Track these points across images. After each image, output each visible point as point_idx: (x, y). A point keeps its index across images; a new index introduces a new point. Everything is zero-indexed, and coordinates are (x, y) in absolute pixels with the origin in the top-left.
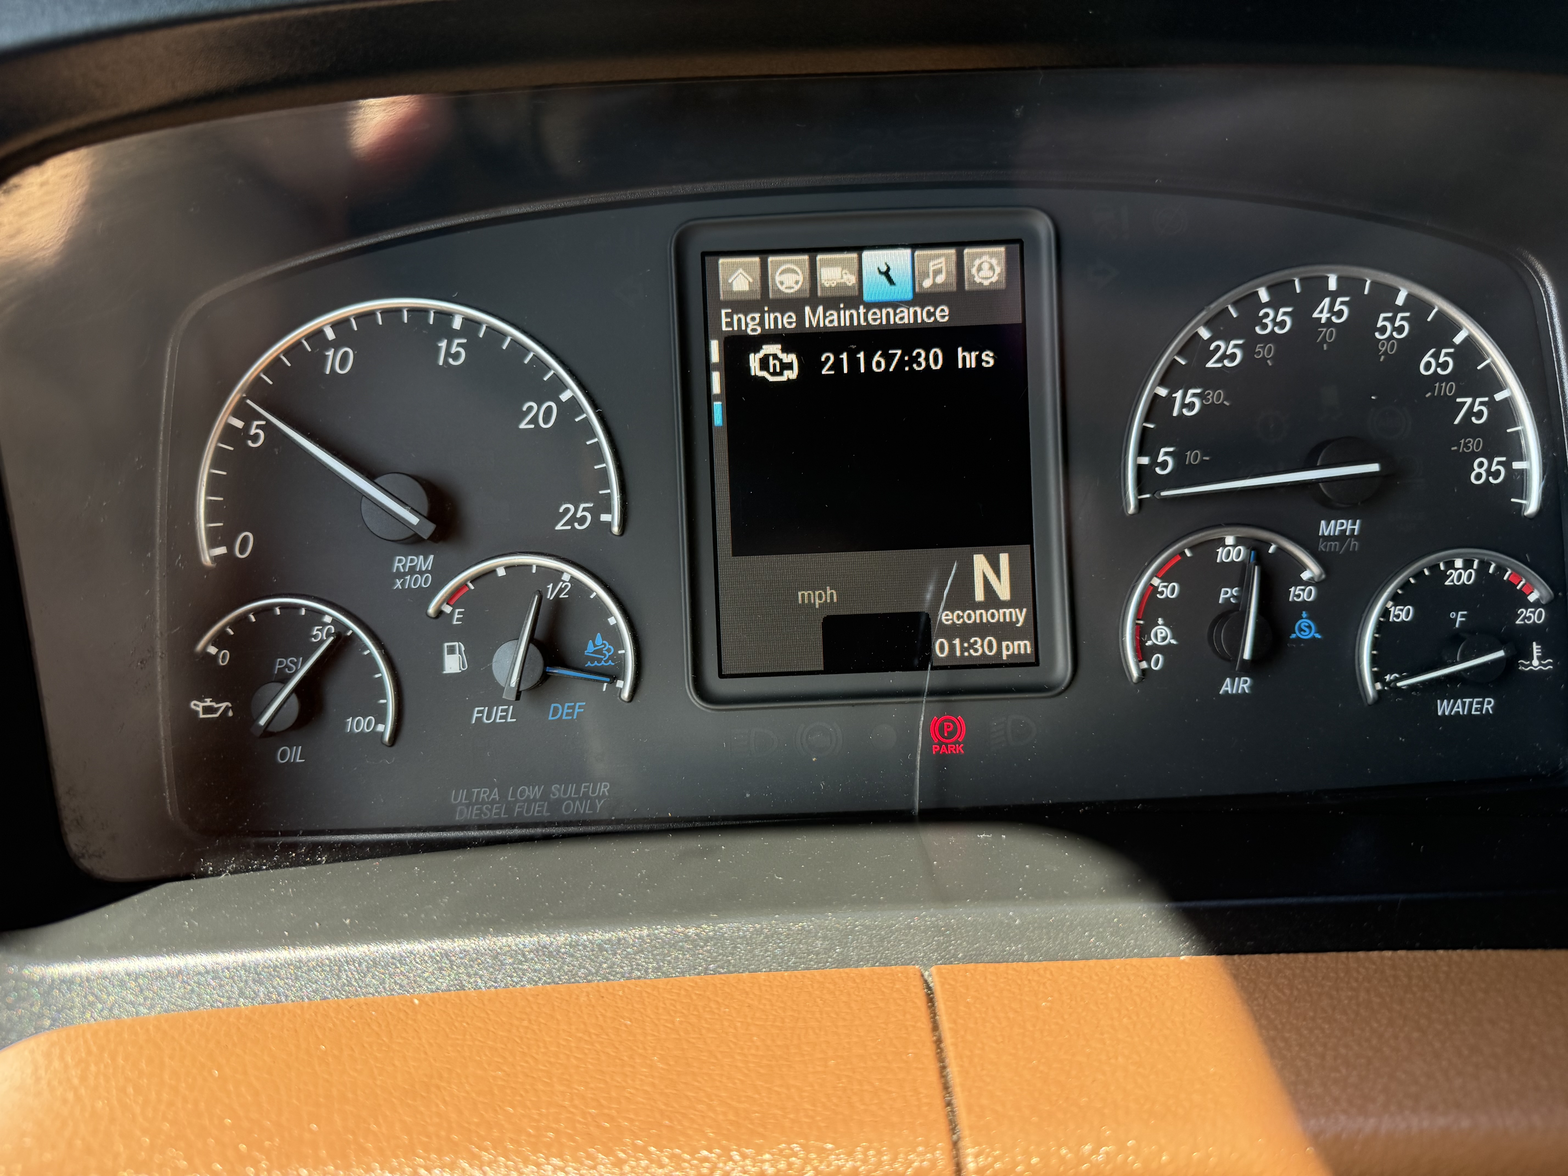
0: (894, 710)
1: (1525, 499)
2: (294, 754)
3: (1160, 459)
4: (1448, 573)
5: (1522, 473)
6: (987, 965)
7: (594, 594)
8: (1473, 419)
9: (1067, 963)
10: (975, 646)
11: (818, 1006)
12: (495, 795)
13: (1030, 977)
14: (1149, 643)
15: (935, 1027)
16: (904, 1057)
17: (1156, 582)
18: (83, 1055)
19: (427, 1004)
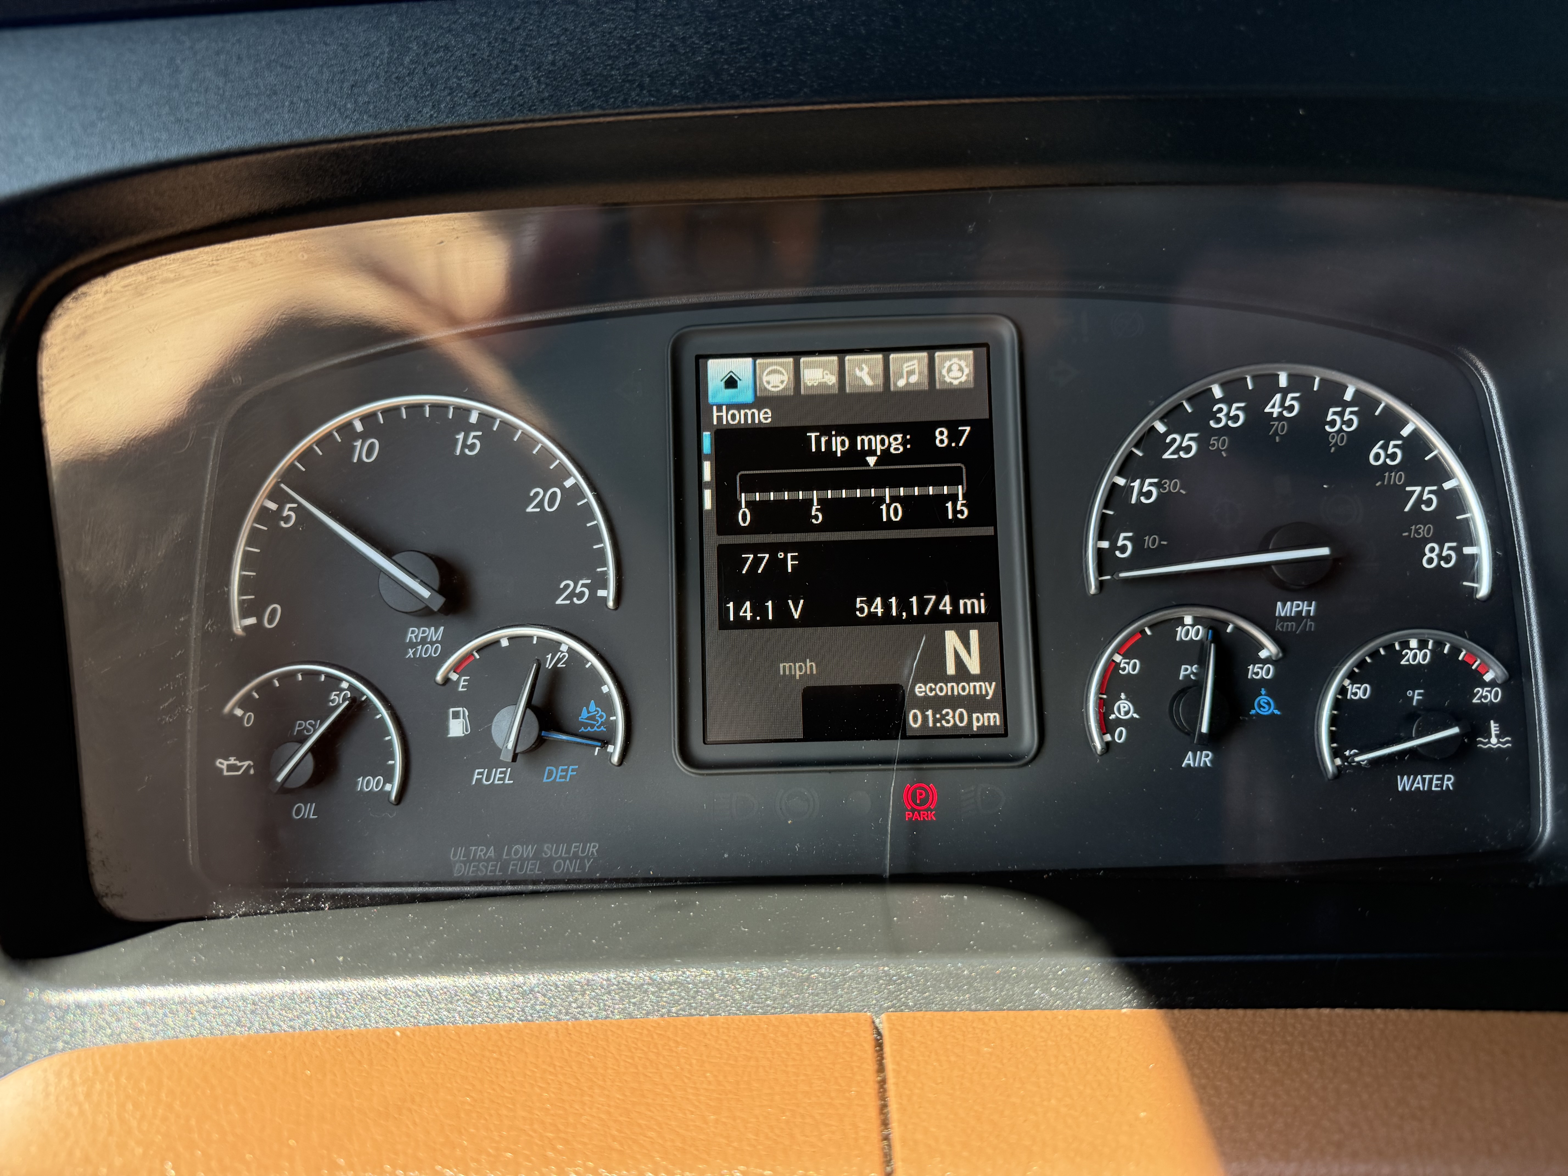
0: (867, 777)
1: (1477, 582)
2: (307, 811)
3: (1120, 543)
4: (1404, 653)
5: (1473, 558)
6: (935, 1013)
7: (590, 664)
8: (1423, 507)
9: (1011, 1013)
10: (947, 718)
11: (771, 1047)
12: (491, 853)
13: (974, 1025)
14: (1112, 717)
15: (881, 1068)
16: (847, 1094)
17: (1118, 658)
18: (91, 1074)
19: (408, 1036)
